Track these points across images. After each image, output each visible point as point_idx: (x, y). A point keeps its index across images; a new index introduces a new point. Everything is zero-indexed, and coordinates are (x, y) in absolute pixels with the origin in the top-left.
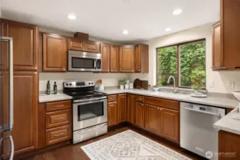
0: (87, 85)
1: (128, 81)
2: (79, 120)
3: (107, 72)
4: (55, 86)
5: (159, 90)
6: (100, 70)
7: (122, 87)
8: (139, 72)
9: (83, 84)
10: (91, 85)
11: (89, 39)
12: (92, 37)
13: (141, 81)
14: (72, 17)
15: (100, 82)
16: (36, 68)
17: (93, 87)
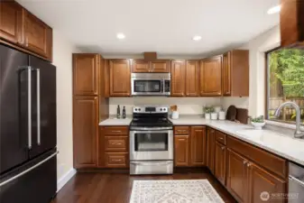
0: (158, 111)
1: (218, 109)
2: (136, 149)
3: (182, 96)
4: (124, 110)
5: (264, 128)
6: (169, 93)
7: (207, 116)
8: (229, 95)
9: (154, 109)
10: (163, 111)
11: (159, 58)
12: (161, 55)
13: (237, 110)
14: (121, 36)
15: (175, 108)
16: (97, 93)
17: (166, 114)
